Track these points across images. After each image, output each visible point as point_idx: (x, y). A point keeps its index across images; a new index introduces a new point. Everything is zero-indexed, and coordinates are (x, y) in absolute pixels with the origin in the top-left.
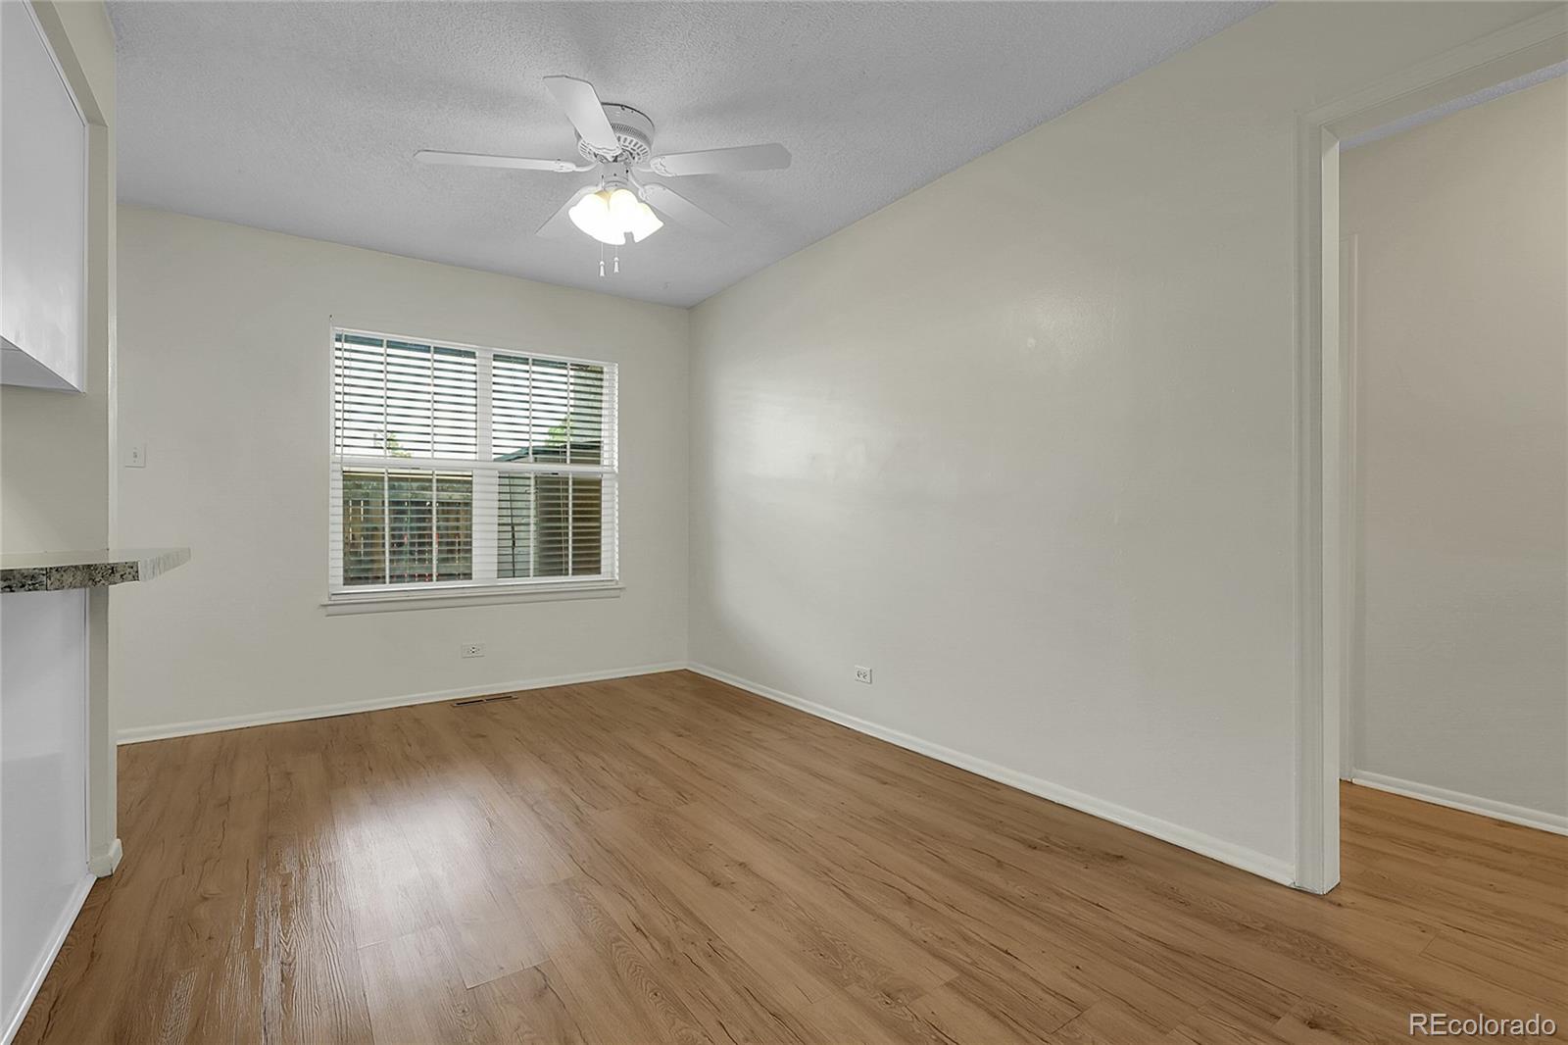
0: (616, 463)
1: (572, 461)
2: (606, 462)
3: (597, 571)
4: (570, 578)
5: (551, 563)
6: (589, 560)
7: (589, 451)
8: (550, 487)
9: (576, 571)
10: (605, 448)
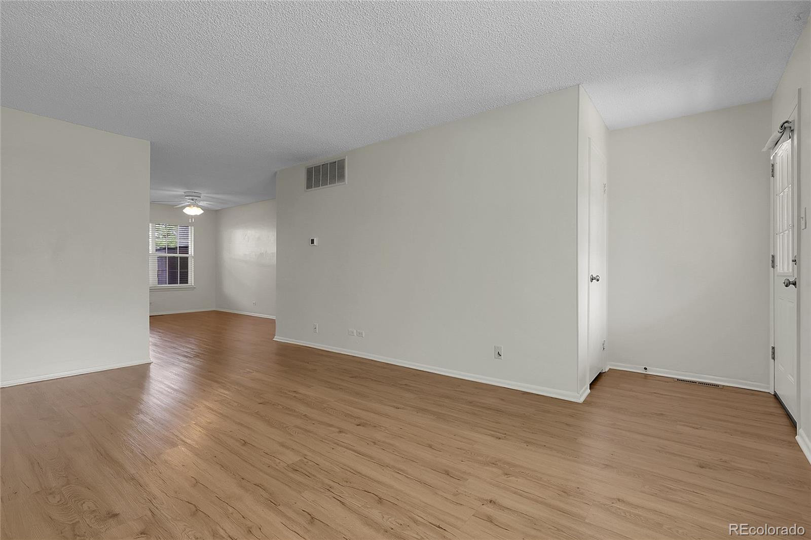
0: (193, 254)
1: (179, 253)
2: (190, 253)
3: (187, 283)
4: (179, 285)
5: (173, 280)
6: (184, 280)
7: (185, 249)
8: (172, 261)
9: (180, 283)
10: (189, 247)
